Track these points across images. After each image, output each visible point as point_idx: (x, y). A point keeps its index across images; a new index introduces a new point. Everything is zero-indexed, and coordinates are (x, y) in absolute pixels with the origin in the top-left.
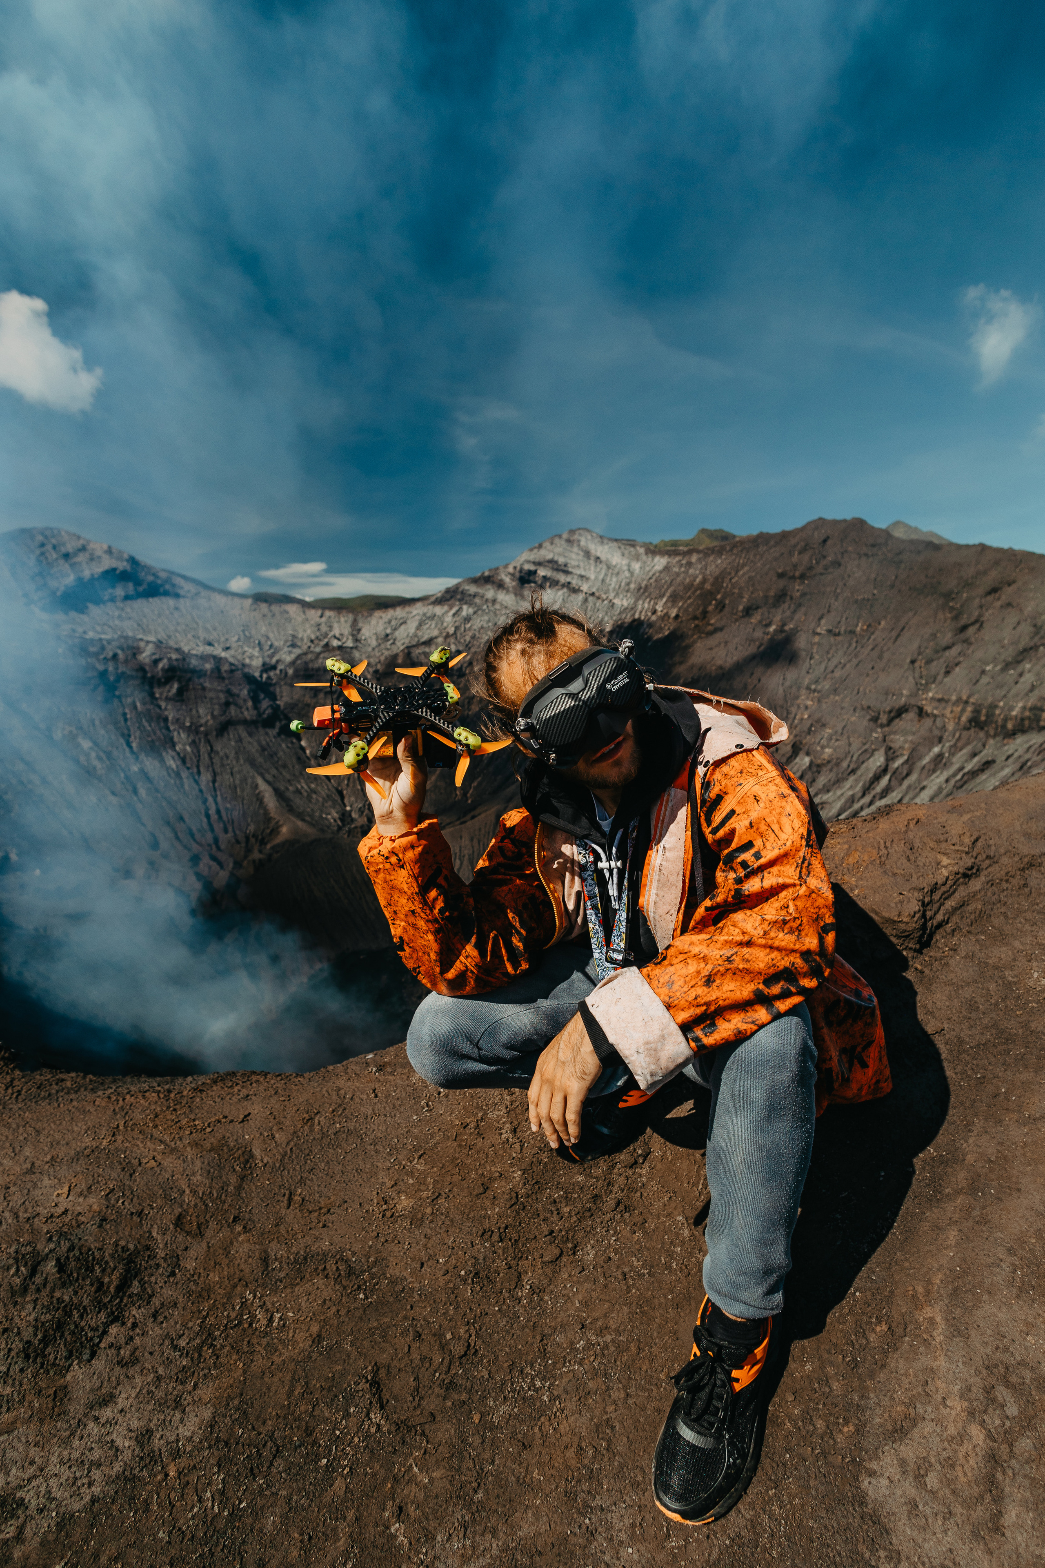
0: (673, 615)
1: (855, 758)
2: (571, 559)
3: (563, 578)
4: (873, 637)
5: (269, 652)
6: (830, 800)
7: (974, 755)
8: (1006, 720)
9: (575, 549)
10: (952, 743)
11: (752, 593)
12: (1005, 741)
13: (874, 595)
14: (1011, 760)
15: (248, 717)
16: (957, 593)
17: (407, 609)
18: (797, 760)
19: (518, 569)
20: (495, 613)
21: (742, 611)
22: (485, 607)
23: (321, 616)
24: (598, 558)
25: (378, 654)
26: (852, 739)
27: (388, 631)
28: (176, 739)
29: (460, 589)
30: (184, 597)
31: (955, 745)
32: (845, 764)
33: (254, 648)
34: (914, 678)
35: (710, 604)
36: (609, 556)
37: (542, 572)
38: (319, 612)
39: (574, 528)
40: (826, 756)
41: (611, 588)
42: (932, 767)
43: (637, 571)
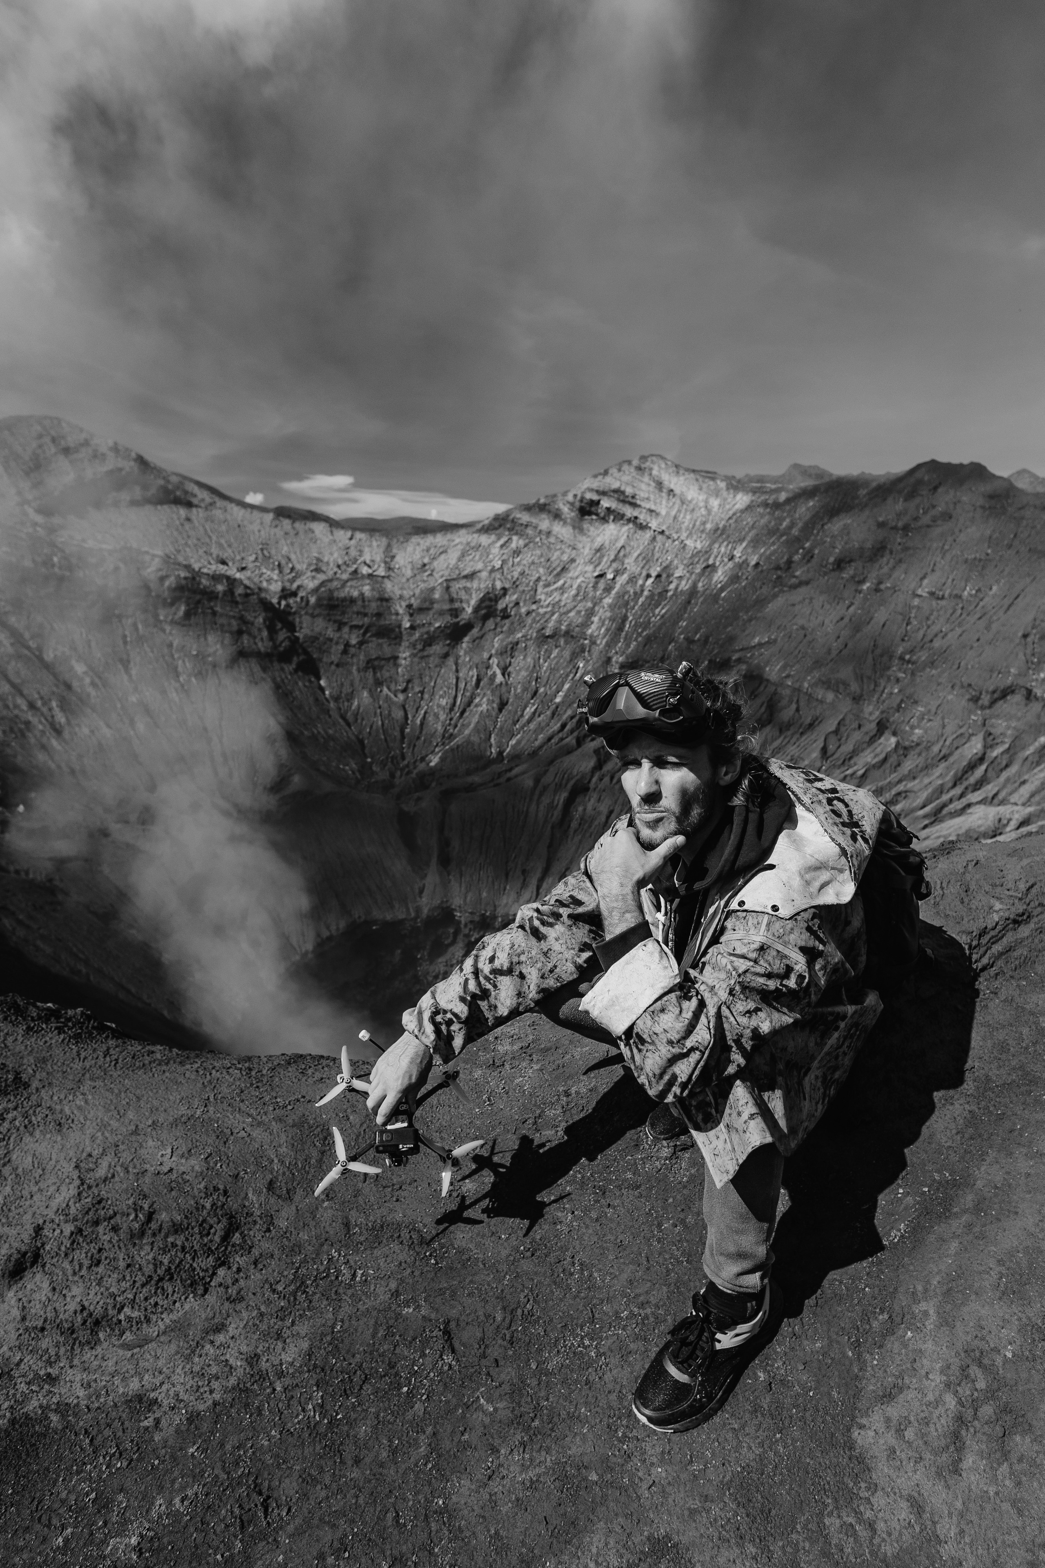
0: (753, 563)
1: (948, 743)
2: (640, 490)
3: (629, 512)
4: (981, 604)
5: (290, 576)
6: (915, 789)
9: (646, 479)
11: (846, 543)
13: (988, 554)
15: (262, 649)
17: (449, 536)
18: (882, 740)
19: (579, 497)
20: (549, 548)
21: (833, 564)
22: (538, 539)
23: (351, 539)
24: (672, 490)
25: (412, 586)
26: (946, 721)
27: (426, 560)
28: (180, 669)
29: (511, 517)
30: (196, 506)
32: (936, 749)
33: (273, 570)
34: (1025, 655)
35: (797, 552)
36: (684, 489)
37: (605, 503)
38: (349, 534)
39: (646, 454)
40: (915, 738)
41: (684, 526)
42: (1036, 759)
43: (715, 509)
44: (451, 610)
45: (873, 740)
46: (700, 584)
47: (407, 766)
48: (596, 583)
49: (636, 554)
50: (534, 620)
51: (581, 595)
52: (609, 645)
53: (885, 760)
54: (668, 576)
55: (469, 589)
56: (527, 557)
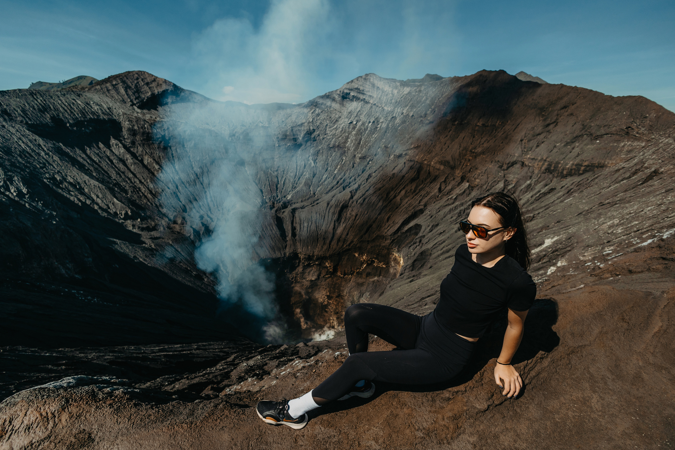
0: (411, 115)
1: (489, 185)
2: (365, 87)
3: (362, 97)
4: (504, 128)
5: (232, 128)
7: (546, 185)
8: (563, 170)
10: (536, 179)
12: (562, 180)
14: (563, 188)
15: (223, 157)
16: (547, 108)
17: (292, 110)
18: (463, 184)
19: (342, 92)
20: (331, 112)
21: (444, 114)
22: (326, 109)
24: (378, 87)
25: (278, 130)
26: (489, 176)
27: (283, 120)
29: (316, 101)
31: (538, 180)
32: (485, 187)
33: (226, 126)
34: (521, 148)
35: (429, 110)
36: (383, 87)
37: (352, 94)
38: (254, 111)
39: (368, 73)
40: (476, 183)
41: (383, 102)
42: (526, 189)
43: (396, 94)
44: (293, 139)
45: (459, 184)
46: (390, 125)
47: (279, 199)
48: (349, 126)
49: (364, 114)
50: (326, 142)
51: (343, 131)
52: (355, 150)
53: (464, 192)
54: (378, 122)
55: (300, 130)
56: (322, 116)
